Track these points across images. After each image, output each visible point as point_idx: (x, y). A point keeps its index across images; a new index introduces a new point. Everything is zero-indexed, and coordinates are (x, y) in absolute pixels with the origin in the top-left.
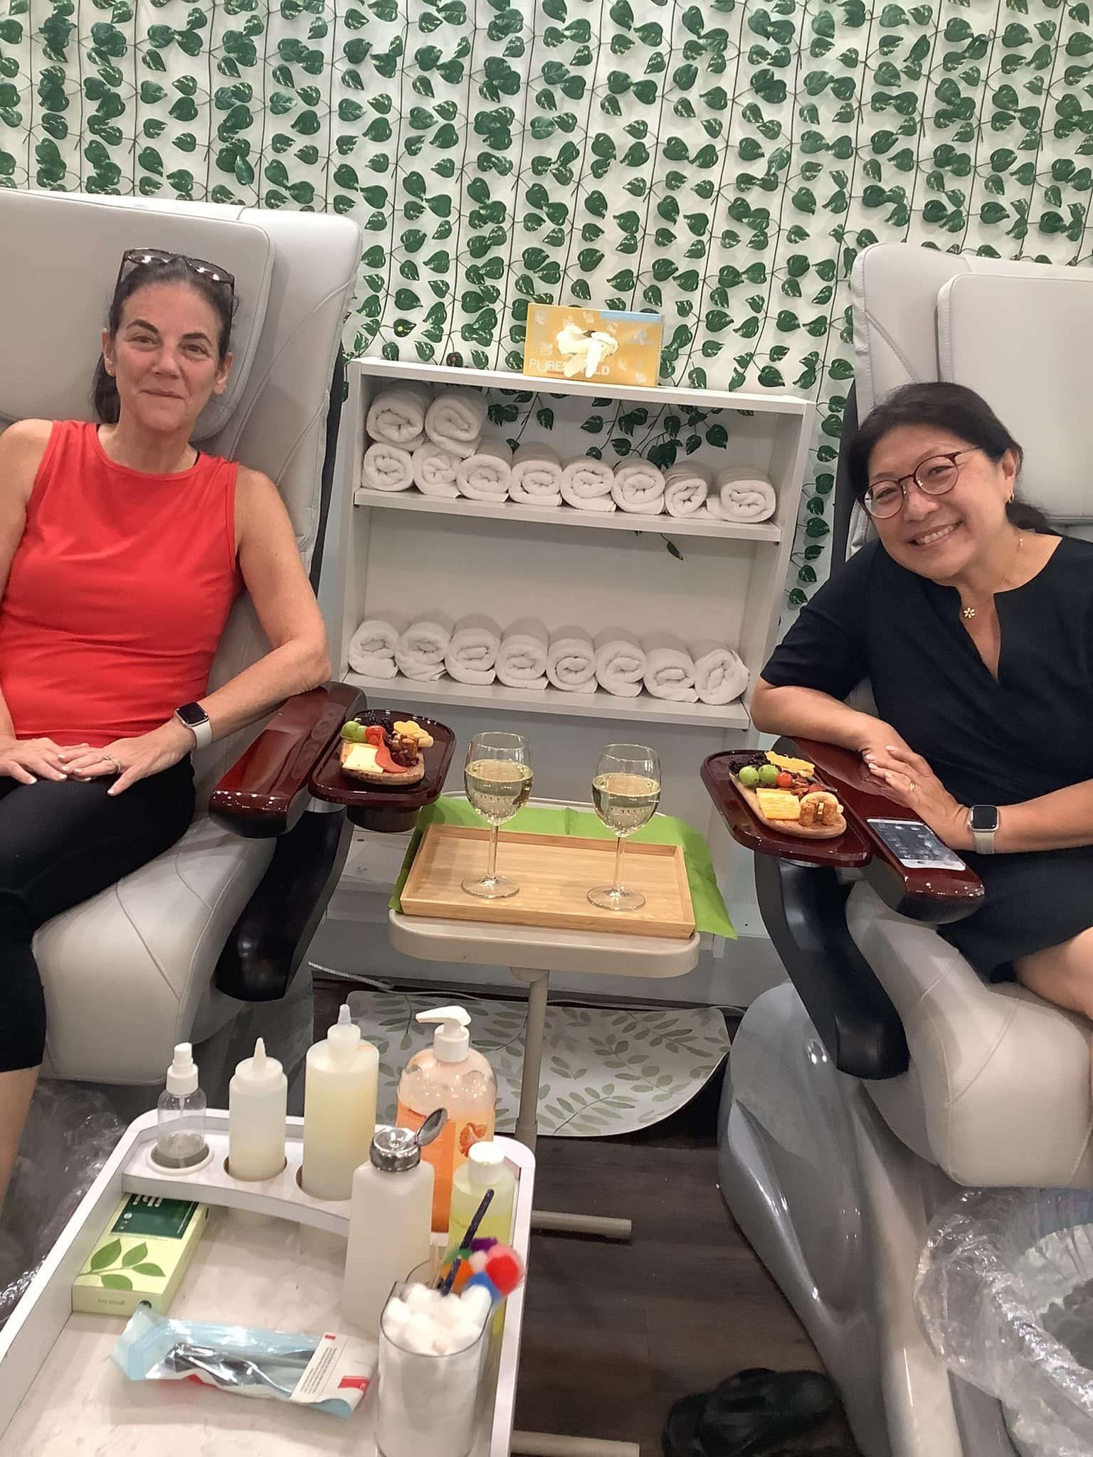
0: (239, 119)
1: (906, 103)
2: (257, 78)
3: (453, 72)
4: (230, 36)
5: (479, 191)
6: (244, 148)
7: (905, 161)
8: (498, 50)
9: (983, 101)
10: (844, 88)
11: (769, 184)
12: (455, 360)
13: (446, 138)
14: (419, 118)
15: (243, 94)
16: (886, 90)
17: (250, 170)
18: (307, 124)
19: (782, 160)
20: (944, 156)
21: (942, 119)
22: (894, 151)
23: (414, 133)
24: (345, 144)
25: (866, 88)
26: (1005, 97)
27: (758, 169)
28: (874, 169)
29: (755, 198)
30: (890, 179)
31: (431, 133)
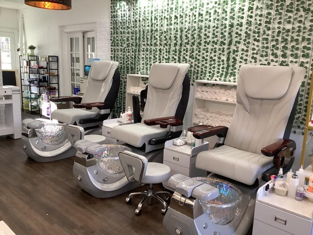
0: (193, 52)
1: (277, 40)
2: (195, 47)
3: (216, 44)
4: (192, 42)
5: (219, 58)
6: (193, 55)
7: (277, 49)
9: (289, 39)
10: (267, 39)
11: (257, 54)
12: (216, 80)
13: (215, 52)
14: (212, 50)
15: (193, 49)
16: (273, 39)
17: (193, 58)
18: (199, 52)
19: (259, 50)
20: (283, 47)
21: (282, 42)
22: (275, 47)
23: (211, 51)
24: (203, 54)
25: (270, 38)
26: (292, 38)
27: (255, 52)
28: (272, 50)
29: (255, 56)
30: (275, 51)
31: (213, 51)
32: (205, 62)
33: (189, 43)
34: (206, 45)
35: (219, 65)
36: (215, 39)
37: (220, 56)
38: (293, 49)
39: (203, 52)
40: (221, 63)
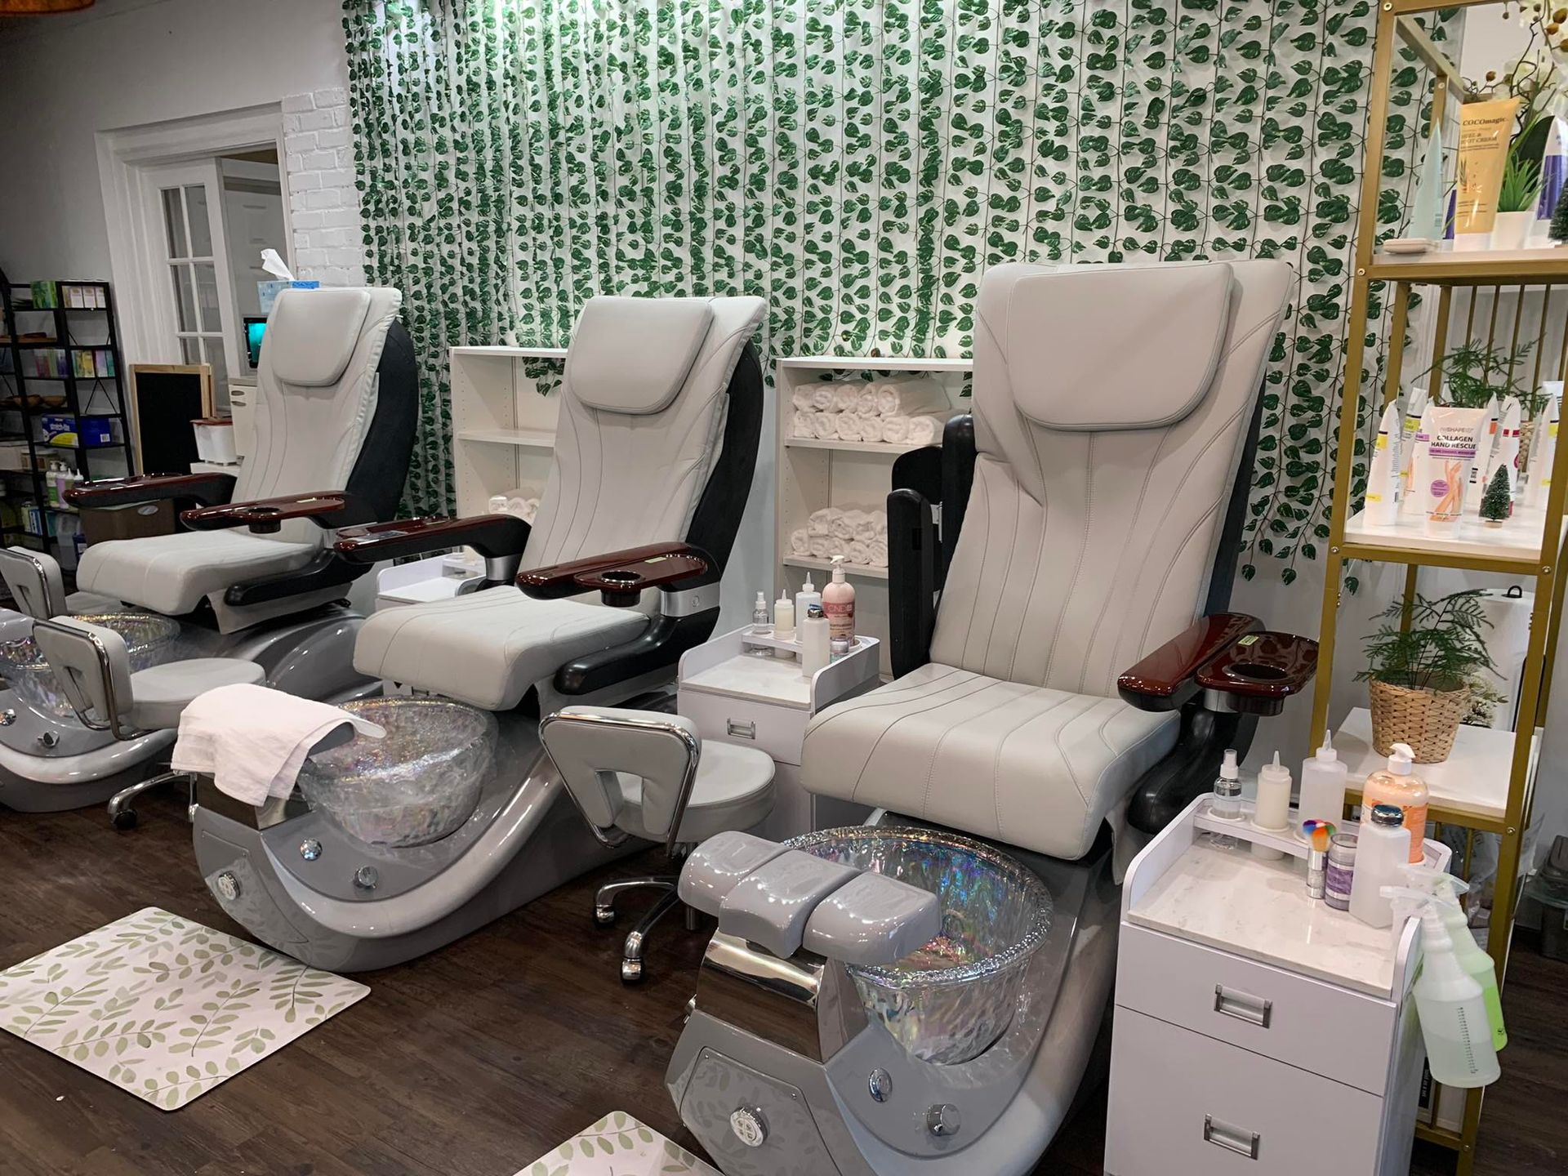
0: (759, 221)
1: (1148, 146)
2: (767, 198)
3: (866, 177)
4: (752, 175)
5: (886, 245)
6: (760, 239)
7: (1152, 186)
8: (894, 157)
9: (1204, 136)
10: (1101, 143)
11: (1059, 216)
12: (876, 353)
13: (864, 216)
14: (848, 206)
15: (759, 208)
16: (1130, 140)
17: (764, 250)
18: (790, 219)
19: (1067, 198)
20: (1180, 177)
21: (1173, 152)
22: (1143, 180)
23: (845, 215)
24: (809, 228)
25: (1114, 137)
26: (1218, 129)
27: (1050, 206)
28: (1129, 195)
29: (1050, 226)
30: (1141, 199)
31: (854, 215)
32: (820, 266)
33: (737, 182)
34: (820, 184)
35: (886, 281)
36: (861, 156)
37: (887, 235)
38: (1225, 185)
39: (809, 219)
40: (895, 269)
